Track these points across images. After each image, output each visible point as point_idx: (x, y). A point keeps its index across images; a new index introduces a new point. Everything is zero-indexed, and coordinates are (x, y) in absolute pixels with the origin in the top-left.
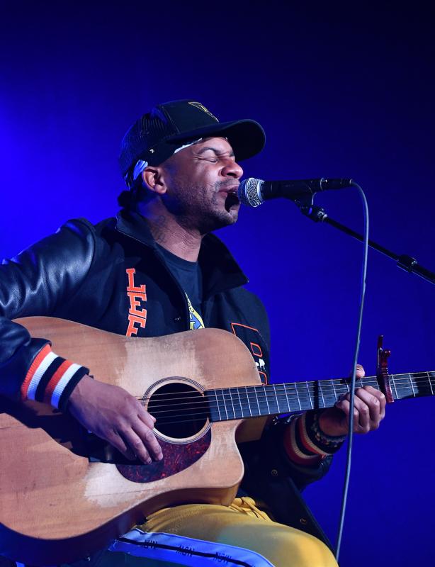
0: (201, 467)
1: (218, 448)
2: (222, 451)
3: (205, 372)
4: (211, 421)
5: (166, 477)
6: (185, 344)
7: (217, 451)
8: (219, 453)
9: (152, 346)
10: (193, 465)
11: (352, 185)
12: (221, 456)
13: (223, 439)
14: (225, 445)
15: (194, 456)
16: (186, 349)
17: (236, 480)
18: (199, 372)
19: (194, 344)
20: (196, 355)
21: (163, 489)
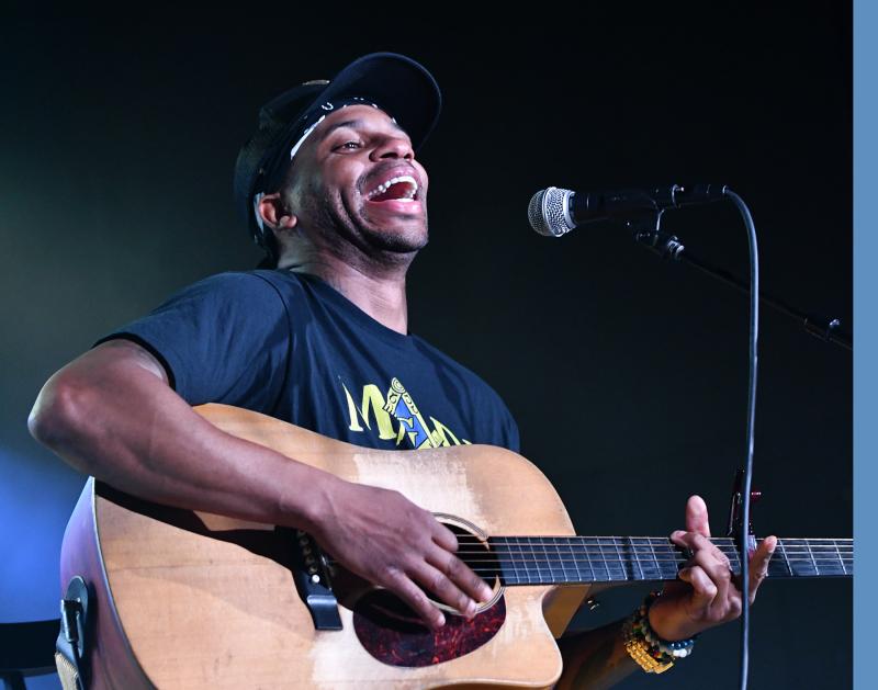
0: (494, 653)
1: (517, 625)
2: (524, 631)
3: (486, 509)
4: (503, 584)
5: (441, 661)
6: (449, 466)
7: (517, 630)
8: (521, 634)
9: (397, 463)
10: (481, 648)
11: (726, 195)
12: (523, 638)
13: (525, 614)
14: (529, 623)
15: (482, 635)
16: (451, 472)
17: (552, 677)
18: (475, 508)
19: (464, 466)
20: (468, 483)
21: (437, 680)
